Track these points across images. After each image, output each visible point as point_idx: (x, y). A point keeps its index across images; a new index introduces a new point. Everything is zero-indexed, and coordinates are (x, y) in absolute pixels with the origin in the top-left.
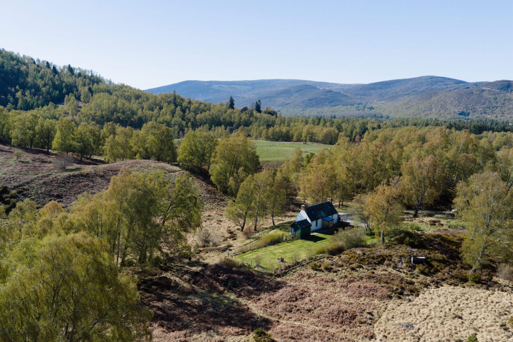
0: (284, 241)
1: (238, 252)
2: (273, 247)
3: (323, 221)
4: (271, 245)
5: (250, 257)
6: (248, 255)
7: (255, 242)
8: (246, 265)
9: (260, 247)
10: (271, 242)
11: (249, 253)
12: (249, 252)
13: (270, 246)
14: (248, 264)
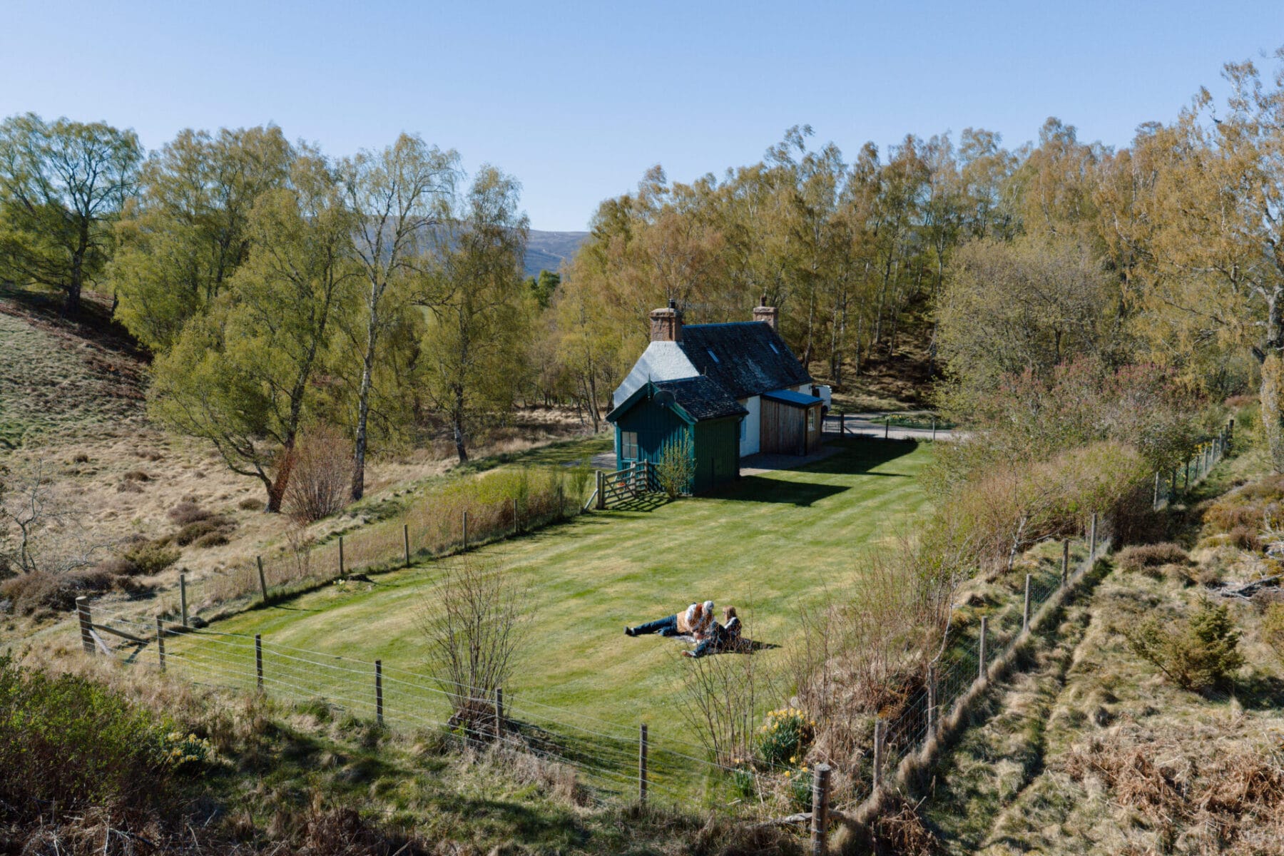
0: (585, 512)
1: (218, 600)
2: (526, 546)
3: (772, 406)
4: (512, 538)
5: (345, 636)
6: (317, 622)
7: (367, 530)
8: (305, 725)
9: (423, 552)
10: (506, 516)
11: (334, 604)
12: (331, 592)
13: (508, 546)
14: (323, 713)
